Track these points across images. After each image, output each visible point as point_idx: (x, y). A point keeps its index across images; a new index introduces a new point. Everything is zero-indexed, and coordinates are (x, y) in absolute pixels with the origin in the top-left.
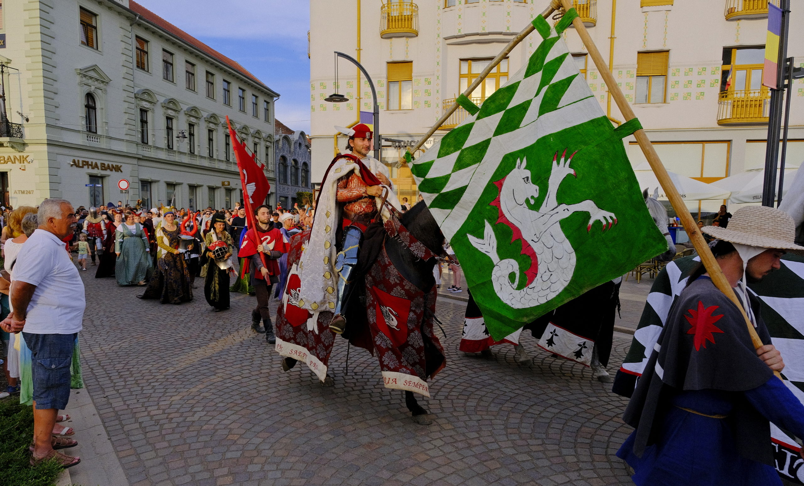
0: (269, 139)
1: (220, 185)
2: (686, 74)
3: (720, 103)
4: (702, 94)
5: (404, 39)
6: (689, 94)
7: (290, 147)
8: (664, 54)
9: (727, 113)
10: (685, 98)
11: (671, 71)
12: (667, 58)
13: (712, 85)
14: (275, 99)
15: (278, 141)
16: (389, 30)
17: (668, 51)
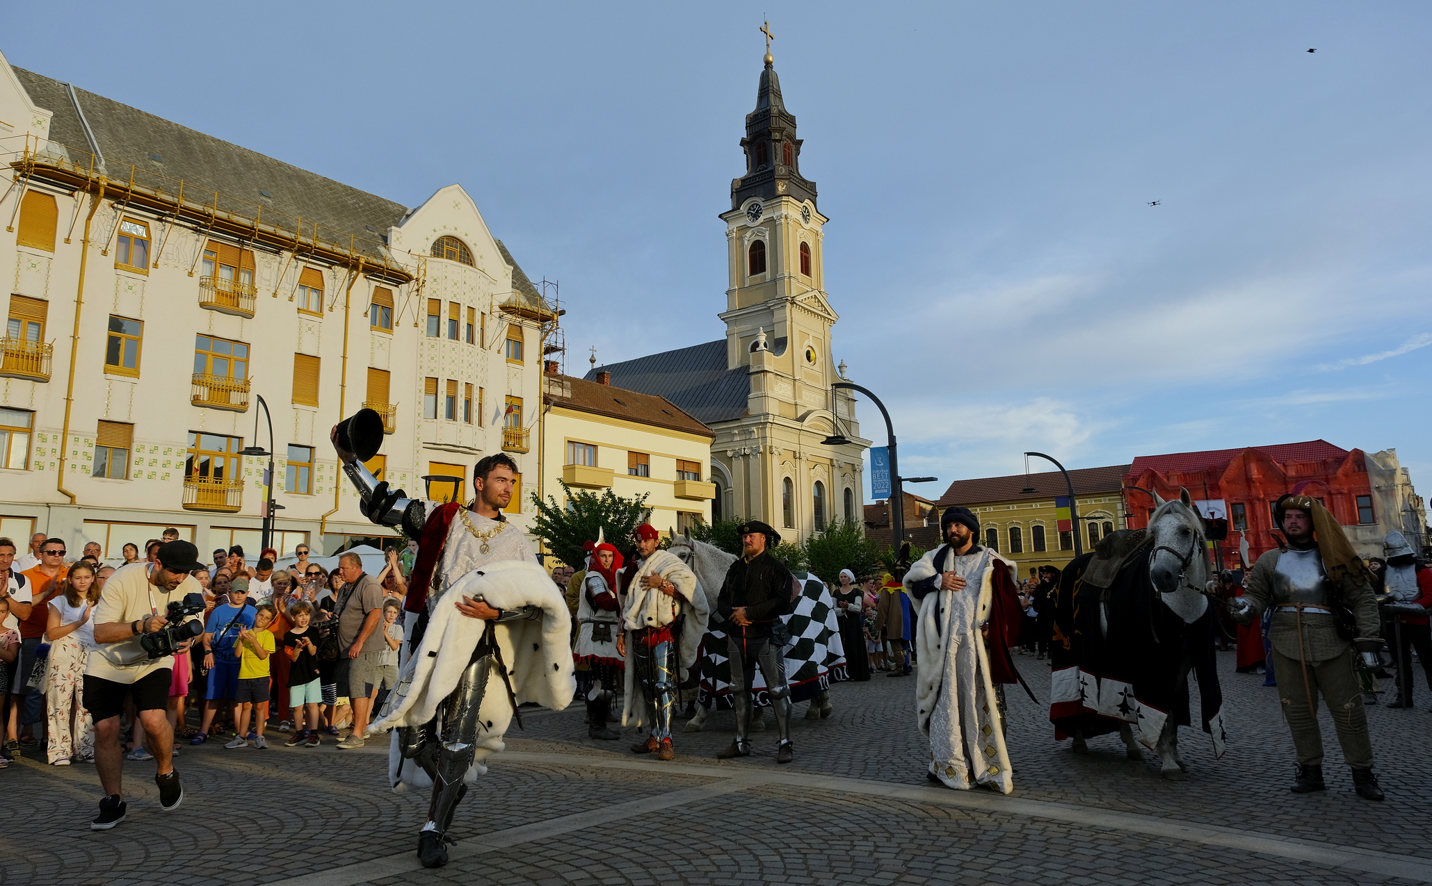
2: (151, 452)
3: (185, 486)
4: (168, 475)
6: (154, 473)
8: (127, 426)
9: (192, 497)
10: (149, 477)
11: (135, 446)
12: (131, 431)
13: (177, 467)
17: (132, 424)
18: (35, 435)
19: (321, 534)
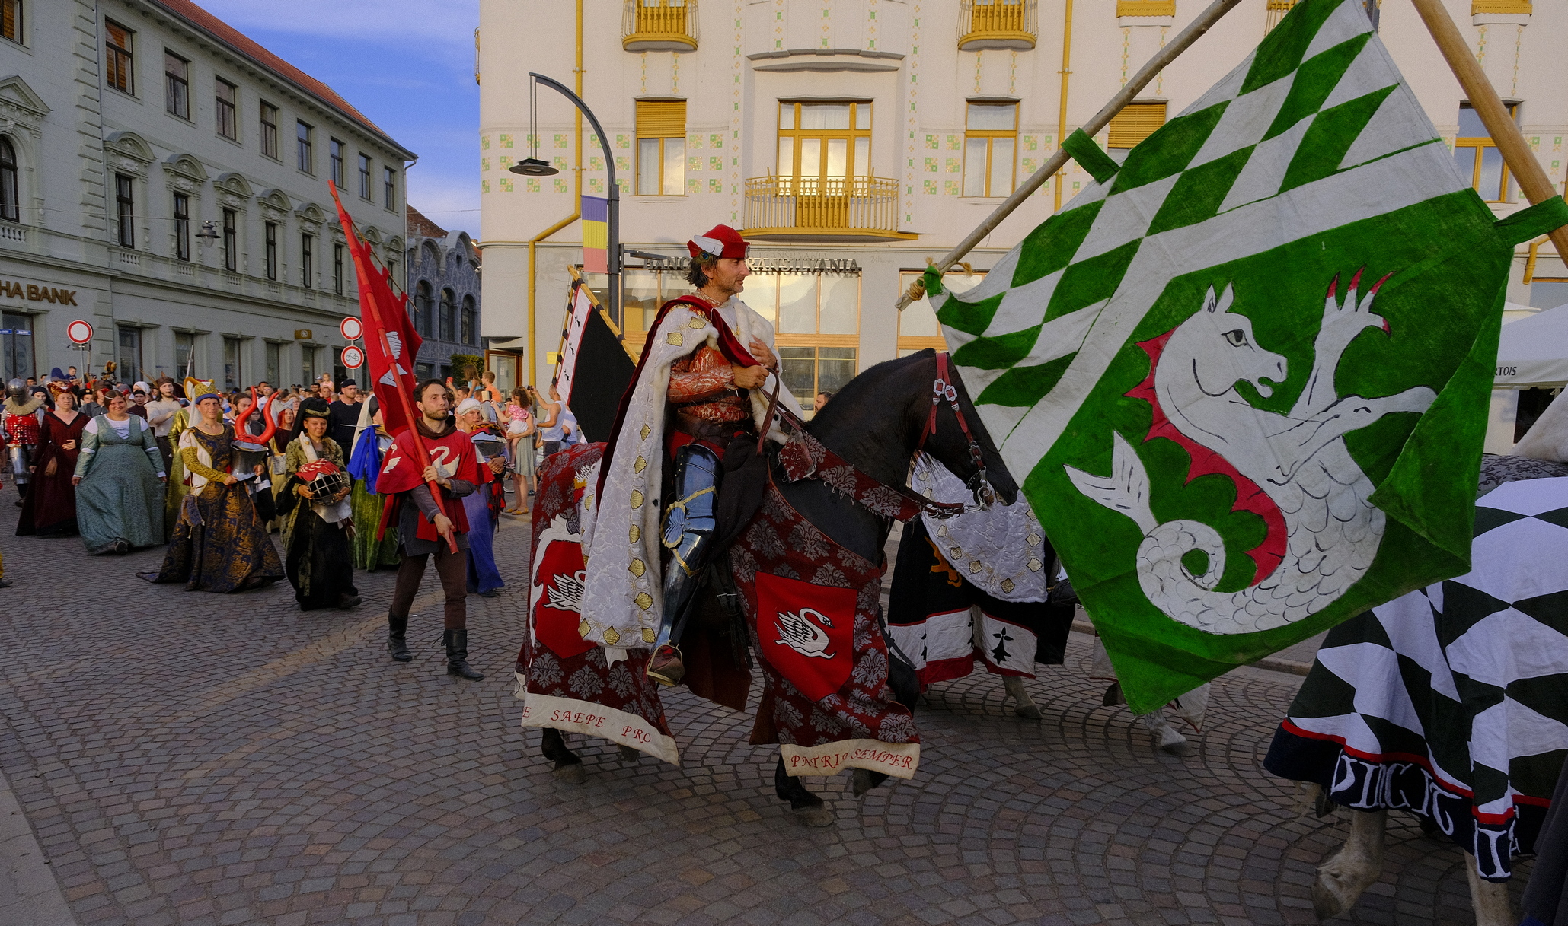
0: (394, 246)
1: (290, 337)
5: (670, 54)
7: (438, 264)
8: (1158, 108)
12: (1164, 116)
14: (407, 163)
15: (412, 251)
16: (640, 34)
17: (1164, 103)
18: (1021, 137)
19: (1526, 281)
